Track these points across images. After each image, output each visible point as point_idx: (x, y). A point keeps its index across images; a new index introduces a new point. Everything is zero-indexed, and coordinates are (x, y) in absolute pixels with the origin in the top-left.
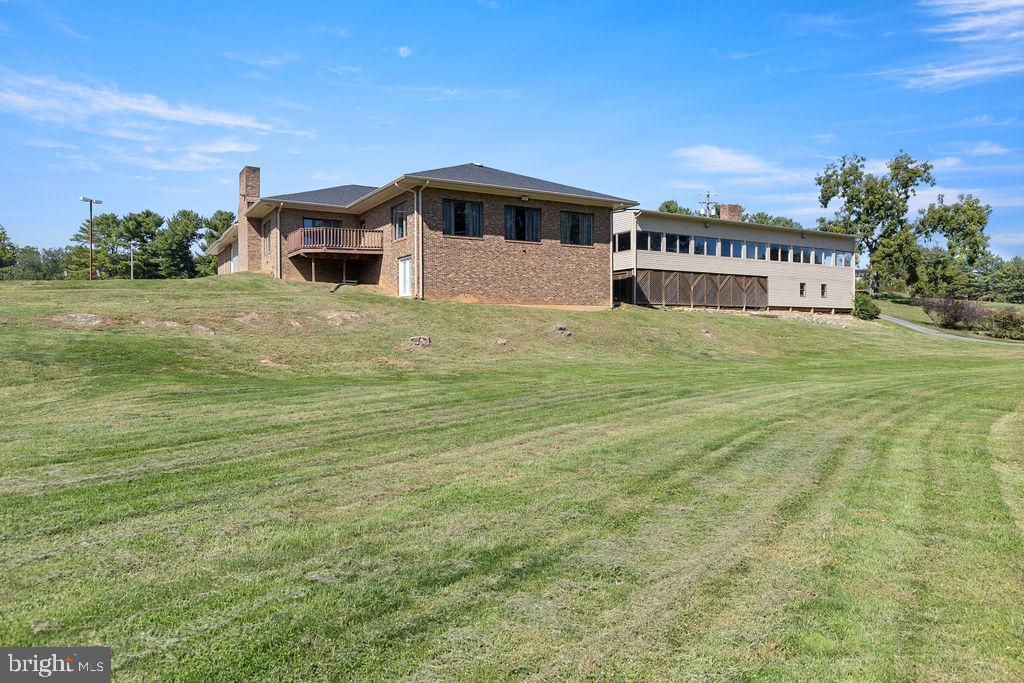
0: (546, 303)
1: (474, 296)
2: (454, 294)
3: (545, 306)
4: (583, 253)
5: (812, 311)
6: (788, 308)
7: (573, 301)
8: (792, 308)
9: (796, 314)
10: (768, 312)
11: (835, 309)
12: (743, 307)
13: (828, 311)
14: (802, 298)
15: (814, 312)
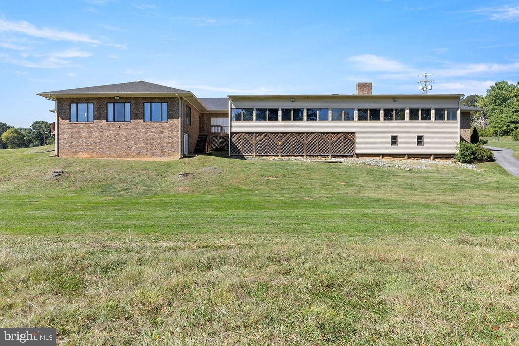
0: (134, 156)
1: (88, 154)
2: (75, 153)
3: (133, 159)
4: (160, 126)
5: (407, 157)
6: (379, 155)
7: (153, 155)
8: (383, 155)
9: (386, 159)
10: (354, 159)
11: (434, 155)
12: (329, 155)
13: (427, 156)
14: (394, 147)
15: (409, 158)
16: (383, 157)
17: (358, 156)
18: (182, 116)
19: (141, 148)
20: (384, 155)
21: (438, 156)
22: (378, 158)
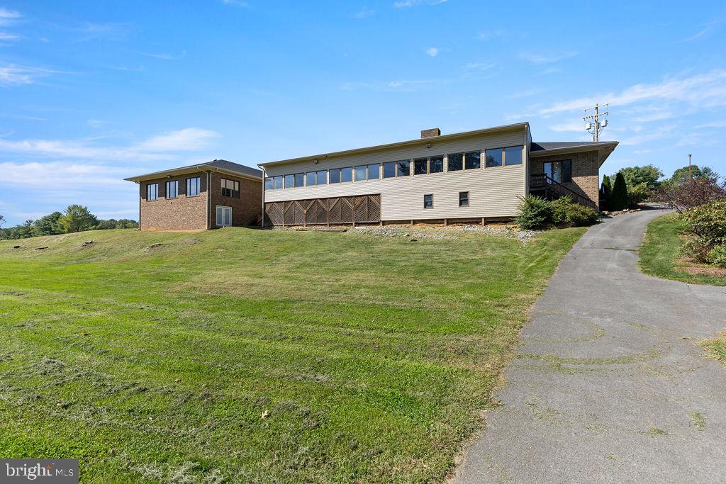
4: (195, 200)
5: (445, 223)
7: (190, 227)
8: (414, 220)
9: (418, 226)
10: (379, 227)
11: (485, 218)
12: (352, 224)
13: (476, 221)
14: (428, 210)
15: (448, 224)
16: (414, 224)
17: (384, 223)
18: (209, 189)
19: (184, 221)
20: (415, 222)
21: (490, 221)
22: (408, 225)
